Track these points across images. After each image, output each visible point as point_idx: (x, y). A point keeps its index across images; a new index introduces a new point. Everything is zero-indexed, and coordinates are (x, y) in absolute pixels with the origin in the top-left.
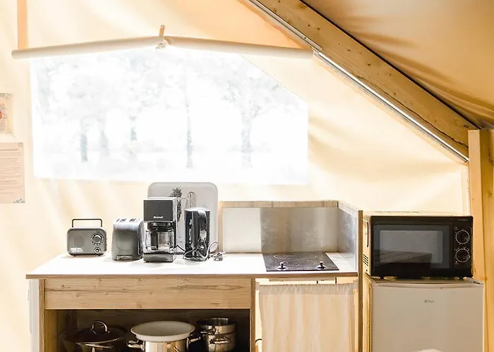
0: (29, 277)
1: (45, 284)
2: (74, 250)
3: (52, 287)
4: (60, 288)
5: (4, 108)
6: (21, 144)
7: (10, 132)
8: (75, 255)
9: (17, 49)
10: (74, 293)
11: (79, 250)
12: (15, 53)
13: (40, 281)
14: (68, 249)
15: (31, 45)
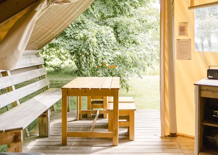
0: (194, 84)
1: (201, 88)
2: (209, 77)
3: (203, 89)
4: (206, 89)
5: (185, 27)
6: (190, 40)
7: (187, 35)
8: (210, 79)
9: (190, 6)
10: (212, 92)
11: (212, 77)
12: (189, 8)
13: (199, 87)
14: (208, 77)
15: (195, 5)
